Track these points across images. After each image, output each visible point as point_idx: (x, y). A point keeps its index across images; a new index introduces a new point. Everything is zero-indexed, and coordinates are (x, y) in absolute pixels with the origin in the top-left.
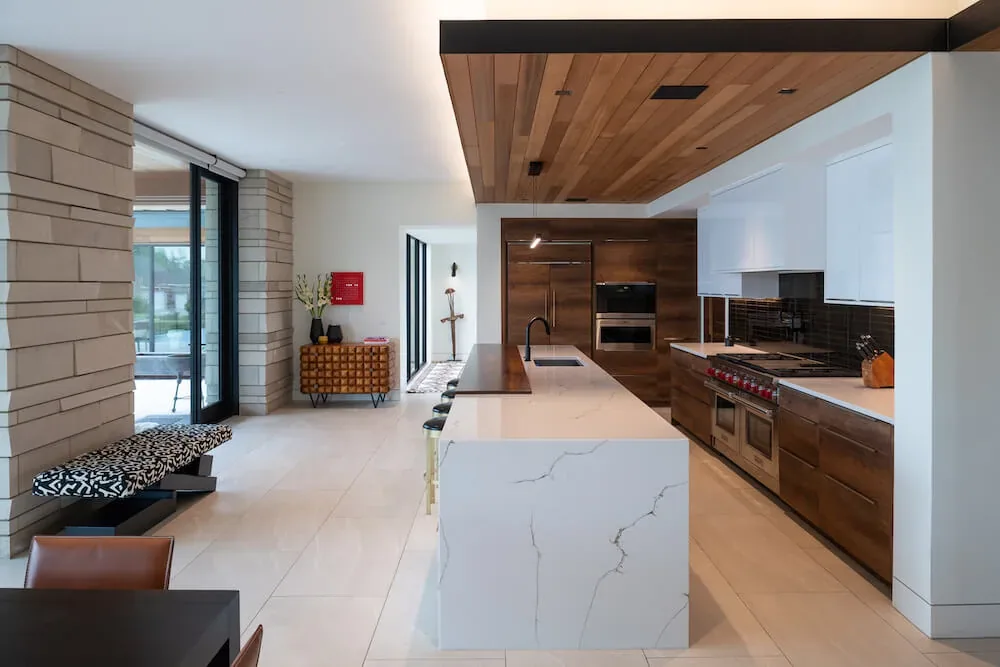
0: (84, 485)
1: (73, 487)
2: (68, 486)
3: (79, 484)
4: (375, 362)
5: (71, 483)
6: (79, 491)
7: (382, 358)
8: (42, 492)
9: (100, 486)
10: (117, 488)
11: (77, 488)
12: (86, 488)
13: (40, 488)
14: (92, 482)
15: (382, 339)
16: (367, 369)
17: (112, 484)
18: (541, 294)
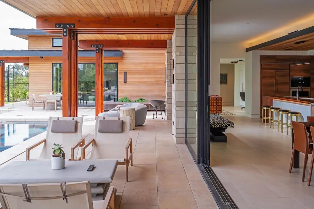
0: (223, 124)
1: (221, 125)
2: (219, 125)
3: (222, 124)
4: (218, 103)
5: (220, 124)
6: (222, 126)
7: (220, 102)
8: (212, 126)
9: (227, 125)
10: (232, 125)
11: (222, 125)
12: (224, 125)
13: (212, 125)
14: (225, 124)
15: (217, 96)
16: (215, 105)
17: (230, 124)
18: (272, 81)
